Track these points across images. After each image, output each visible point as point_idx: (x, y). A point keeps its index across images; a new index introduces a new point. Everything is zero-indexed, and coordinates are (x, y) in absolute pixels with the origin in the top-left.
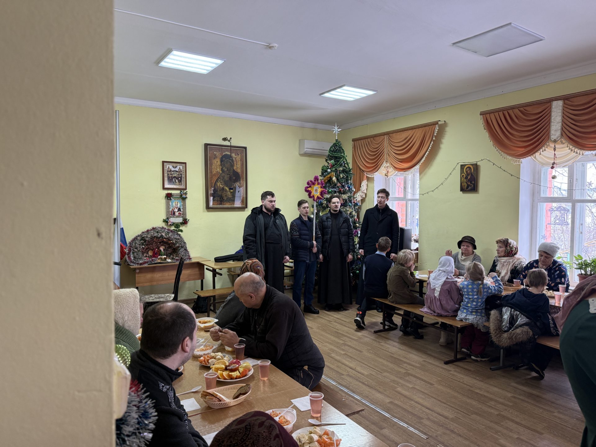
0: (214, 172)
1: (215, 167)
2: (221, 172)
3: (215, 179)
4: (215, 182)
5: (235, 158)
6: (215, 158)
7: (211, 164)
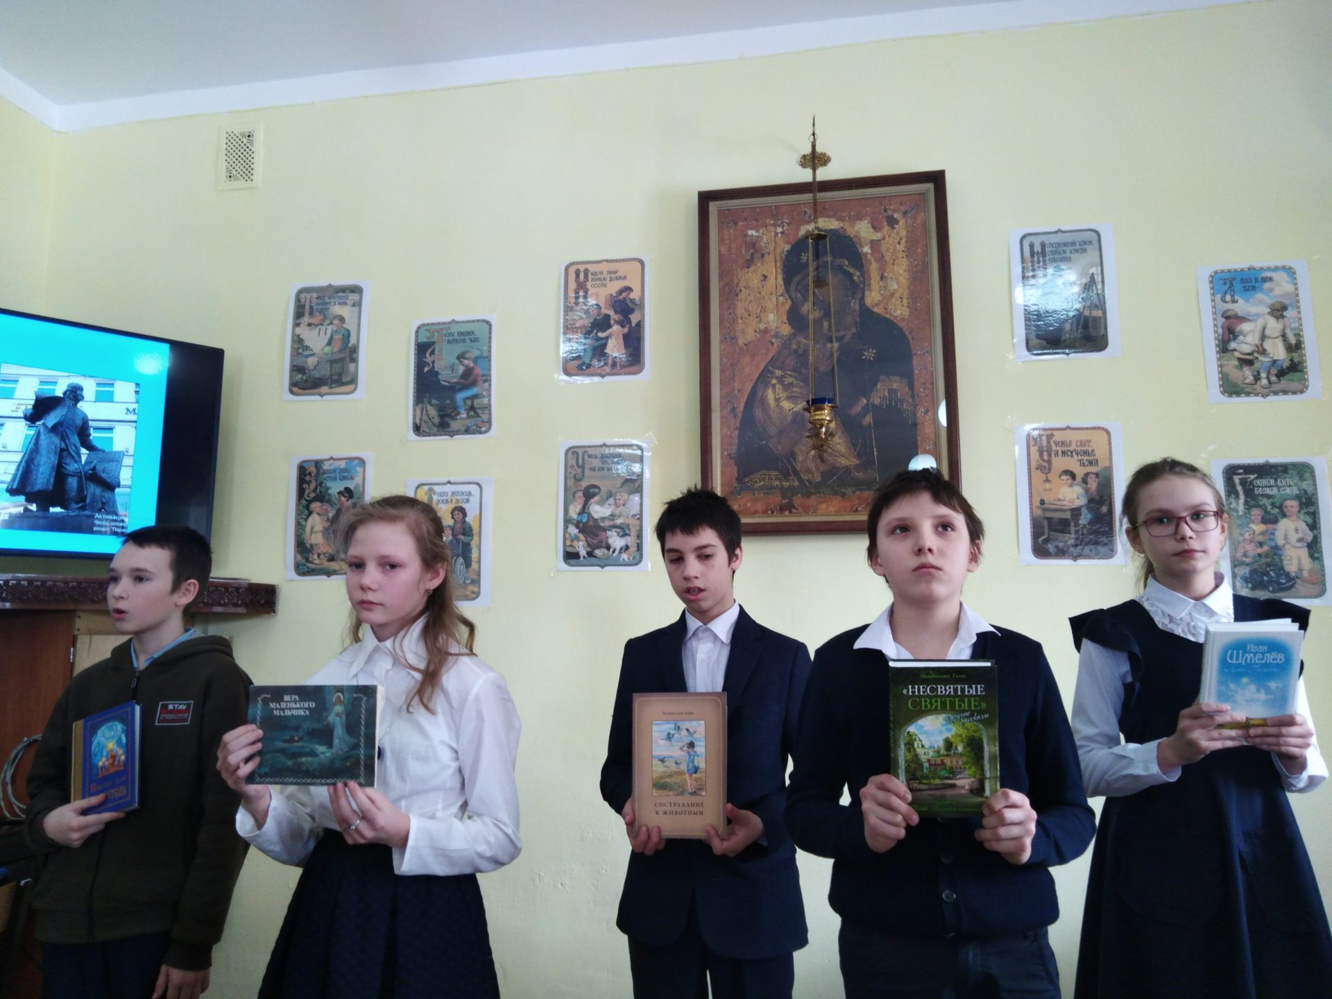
0: (747, 332)
1: (754, 308)
2: (786, 330)
3: (751, 369)
4: (749, 387)
5: (875, 244)
6: (749, 263)
7: (730, 294)
